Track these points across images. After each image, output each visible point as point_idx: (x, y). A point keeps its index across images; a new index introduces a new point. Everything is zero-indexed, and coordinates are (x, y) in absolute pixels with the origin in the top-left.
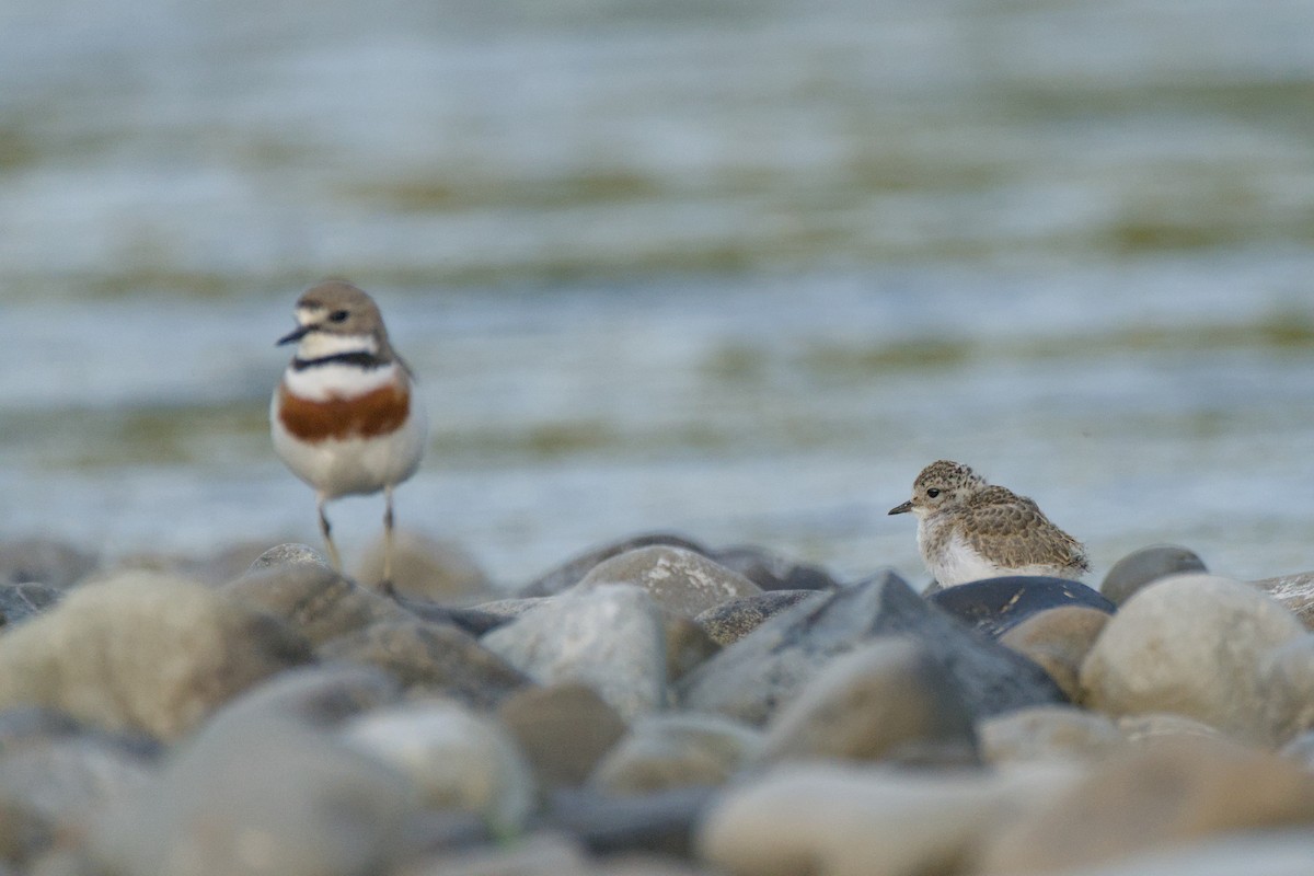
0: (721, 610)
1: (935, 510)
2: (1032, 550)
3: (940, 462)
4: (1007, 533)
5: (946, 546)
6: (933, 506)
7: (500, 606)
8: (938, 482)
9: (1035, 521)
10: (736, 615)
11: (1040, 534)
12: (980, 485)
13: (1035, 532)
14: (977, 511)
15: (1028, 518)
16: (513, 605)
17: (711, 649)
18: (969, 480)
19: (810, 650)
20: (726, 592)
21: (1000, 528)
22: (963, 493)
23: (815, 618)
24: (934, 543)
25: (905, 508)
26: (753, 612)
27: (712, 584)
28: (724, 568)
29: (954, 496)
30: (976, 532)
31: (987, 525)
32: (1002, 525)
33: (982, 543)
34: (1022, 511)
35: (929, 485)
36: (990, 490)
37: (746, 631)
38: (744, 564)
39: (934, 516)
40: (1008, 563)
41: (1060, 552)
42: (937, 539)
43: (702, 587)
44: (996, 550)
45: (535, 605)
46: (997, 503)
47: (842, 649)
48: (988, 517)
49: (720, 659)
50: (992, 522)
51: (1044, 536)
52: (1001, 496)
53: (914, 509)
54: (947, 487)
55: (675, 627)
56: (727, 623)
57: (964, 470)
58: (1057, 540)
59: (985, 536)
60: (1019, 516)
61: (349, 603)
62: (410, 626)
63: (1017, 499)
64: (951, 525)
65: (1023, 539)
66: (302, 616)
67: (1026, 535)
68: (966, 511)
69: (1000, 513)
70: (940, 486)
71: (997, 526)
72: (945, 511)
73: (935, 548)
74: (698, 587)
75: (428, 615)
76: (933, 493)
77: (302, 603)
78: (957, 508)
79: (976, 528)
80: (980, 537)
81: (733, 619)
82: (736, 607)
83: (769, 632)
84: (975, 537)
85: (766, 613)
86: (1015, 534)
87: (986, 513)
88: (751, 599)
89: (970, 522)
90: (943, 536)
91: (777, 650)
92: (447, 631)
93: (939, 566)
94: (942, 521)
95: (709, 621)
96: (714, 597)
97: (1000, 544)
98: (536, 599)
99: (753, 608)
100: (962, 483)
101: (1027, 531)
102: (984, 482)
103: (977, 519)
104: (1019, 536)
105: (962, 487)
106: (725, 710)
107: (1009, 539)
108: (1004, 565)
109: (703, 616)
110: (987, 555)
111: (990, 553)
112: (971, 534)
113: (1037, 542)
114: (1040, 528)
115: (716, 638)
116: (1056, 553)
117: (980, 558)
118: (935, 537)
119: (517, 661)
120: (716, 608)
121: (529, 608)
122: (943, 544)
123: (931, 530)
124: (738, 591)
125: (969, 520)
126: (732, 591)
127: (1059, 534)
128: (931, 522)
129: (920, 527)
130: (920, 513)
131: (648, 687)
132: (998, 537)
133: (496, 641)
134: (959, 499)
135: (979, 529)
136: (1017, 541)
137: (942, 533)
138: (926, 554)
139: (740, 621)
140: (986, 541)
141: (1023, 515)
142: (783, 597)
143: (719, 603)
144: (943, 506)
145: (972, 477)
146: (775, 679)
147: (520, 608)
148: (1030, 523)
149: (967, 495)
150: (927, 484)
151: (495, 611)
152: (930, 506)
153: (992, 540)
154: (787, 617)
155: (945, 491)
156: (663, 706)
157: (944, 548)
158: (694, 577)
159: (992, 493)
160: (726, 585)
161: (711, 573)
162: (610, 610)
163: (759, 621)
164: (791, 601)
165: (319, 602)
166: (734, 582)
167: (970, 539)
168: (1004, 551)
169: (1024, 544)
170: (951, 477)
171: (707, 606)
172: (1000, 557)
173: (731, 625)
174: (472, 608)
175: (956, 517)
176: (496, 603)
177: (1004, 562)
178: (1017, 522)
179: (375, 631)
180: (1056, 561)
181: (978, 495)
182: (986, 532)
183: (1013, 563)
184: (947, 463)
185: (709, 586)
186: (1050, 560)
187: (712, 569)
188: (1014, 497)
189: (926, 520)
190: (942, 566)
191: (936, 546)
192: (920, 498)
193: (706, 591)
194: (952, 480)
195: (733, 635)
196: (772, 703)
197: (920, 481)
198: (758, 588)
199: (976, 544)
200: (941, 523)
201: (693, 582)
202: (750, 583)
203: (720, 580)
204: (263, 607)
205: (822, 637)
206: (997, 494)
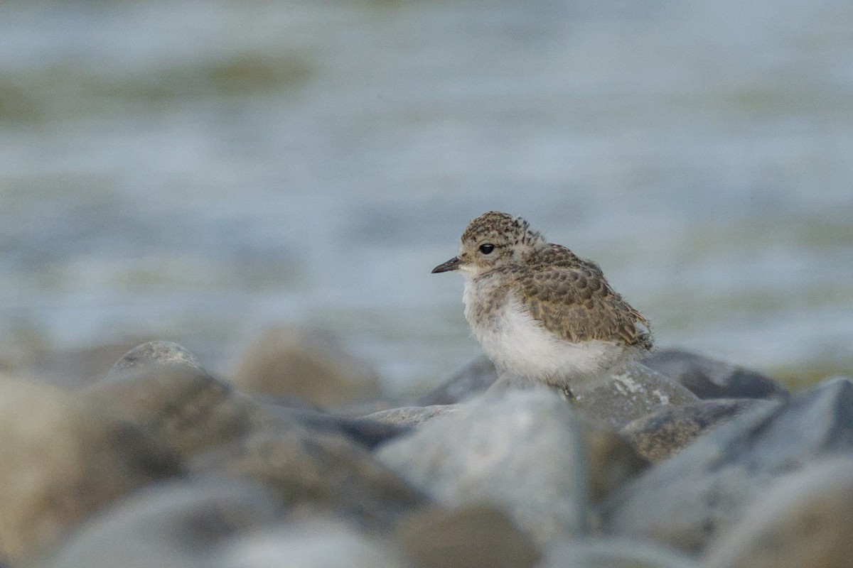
0: (651, 420)
1: (489, 268)
2: (597, 324)
3: (492, 213)
4: (570, 302)
5: (501, 309)
6: (486, 263)
7: (397, 413)
8: (493, 237)
9: (601, 290)
10: (669, 427)
11: (605, 304)
12: (539, 243)
13: (600, 303)
14: (536, 273)
15: (594, 286)
16: (413, 413)
17: (639, 465)
18: (528, 236)
19: (753, 468)
20: (657, 400)
21: (563, 296)
22: (521, 250)
23: (759, 431)
24: (486, 306)
25: (452, 265)
26: (688, 424)
27: (642, 390)
28: (656, 373)
29: (512, 253)
30: (535, 298)
31: (549, 291)
32: (565, 293)
33: (541, 312)
34: (588, 278)
35: (482, 240)
36: (550, 248)
37: (678, 445)
38: (678, 368)
39: (485, 275)
40: (569, 336)
41: (626, 328)
42: (491, 302)
43: (629, 392)
44: (557, 321)
45: (438, 413)
46: (560, 265)
47: (789, 467)
48: (549, 282)
49: (648, 478)
50: (555, 287)
51: (610, 308)
52: (561, 257)
53: (462, 267)
54: (504, 242)
55: (598, 441)
56: (659, 436)
57: (520, 223)
58: (623, 314)
59: (546, 304)
60: (584, 285)
61: (225, 409)
62: (295, 436)
63: (580, 262)
64: (507, 286)
65: (587, 311)
66: (170, 425)
67: (591, 306)
68: (524, 270)
69: (564, 278)
70: (494, 242)
71: (560, 294)
72: (501, 270)
73: (488, 311)
74: (625, 393)
75: (316, 424)
76: (486, 249)
77: (171, 409)
78: (514, 267)
79: (535, 293)
80: (540, 304)
81: (665, 431)
82: (669, 418)
83: (705, 447)
84: (534, 304)
85: (703, 424)
86: (580, 304)
87: (548, 277)
88: (686, 409)
89: (529, 285)
90: (497, 298)
91: (715, 466)
92: (336, 443)
93: (491, 332)
94: (496, 280)
95: (637, 434)
96: (644, 406)
97: (562, 314)
98: (439, 407)
99: (688, 419)
100: (520, 238)
101: (592, 302)
102: (543, 239)
103: (538, 282)
104: (583, 307)
105: (520, 243)
106: (654, 535)
107: (572, 309)
108: (564, 338)
109: (631, 427)
110: (545, 325)
111: (550, 324)
112: (530, 299)
113: (602, 315)
114: (607, 299)
115: (644, 453)
116: (622, 329)
117: (538, 328)
118: (489, 299)
119: (417, 477)
120: (645, 418)
121: (431, 416)
122: (498, 307)
123: (483, 291)
124: (671, 400)
125: (529, 282)
126: (664, 399)
127: (625, 307)
128: (483, 282)
129: (469, 287)
130: (469, 271)
131: (567, 508)
132: (561, 306)
133: (393, 454)
134: (517, 258)
135: (539, 294)
136: (581, 312)
137: (496, 296)
138: (477, 318)
139: (674, 434)
140: (546, 309)
141: (588, 282)
142: (723, 407)
143: (650, 412)
144: (498, 264)
145: (530, 232)
146: (713, 499)
147: (419, 417)
148: (596, 293)
149: (526, 252)
150: (479, 238)
151: (393, 420)
152: (481, 264)
153: (552, 308)
154: (726, 429)
155: (500, 247)
156: (583, 530)
157: (498, 312)
158: (621, 384)
159: (552, 252)
160: (657, 392)
161: (639, 378)
162: (523, 419)
163: (694, 434)
164: (731, 412)
165: (190, 409)
166: (666, 389)
167: (528, 304)
168: (565, 322)
169: (589, 316)
170: (507, 230)
171: (636, 416)
172: (561, 328)
173: (664, 438)
174: (365, 417)
175: (513, 276)
176: (394, 410)
177: (565, 335)
178: (582, 291)
179: (254, 441)
180: (621, 338)
181: (537, 253)
182: (546, 299)
183: (574, 336)
184: (501, 215)
185: (638, 393)
186: (614, 336)
187: (642, 374)
188: (577, 259)
189: (476, 280)
190: (494, 331)
191: (488, 310)
192: (470, 253)
193: (634, 398)
194: (508, 234)
195: (665, 450)
196: (709, 528)
197: (470, 235)
198: (695, 397)
199: (535, 313)
200: (497, 283)
201: (620, 388)
202: (686, 390)
203: (650, 386)
204: (128, 413)
205: (768, 453)
206: (559, 254)
